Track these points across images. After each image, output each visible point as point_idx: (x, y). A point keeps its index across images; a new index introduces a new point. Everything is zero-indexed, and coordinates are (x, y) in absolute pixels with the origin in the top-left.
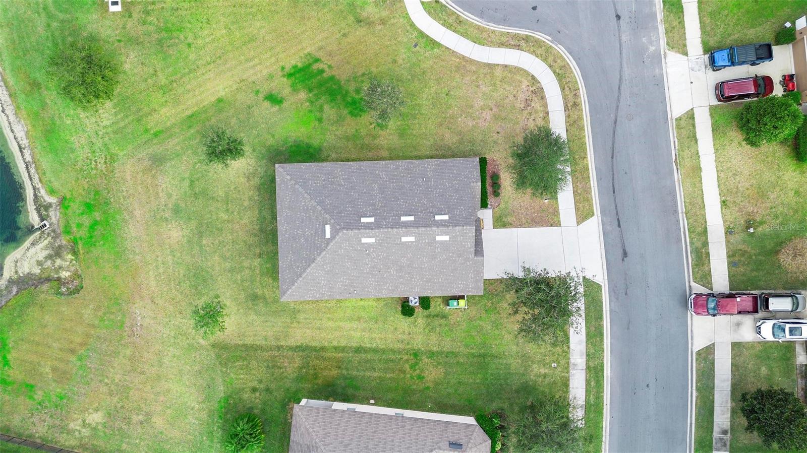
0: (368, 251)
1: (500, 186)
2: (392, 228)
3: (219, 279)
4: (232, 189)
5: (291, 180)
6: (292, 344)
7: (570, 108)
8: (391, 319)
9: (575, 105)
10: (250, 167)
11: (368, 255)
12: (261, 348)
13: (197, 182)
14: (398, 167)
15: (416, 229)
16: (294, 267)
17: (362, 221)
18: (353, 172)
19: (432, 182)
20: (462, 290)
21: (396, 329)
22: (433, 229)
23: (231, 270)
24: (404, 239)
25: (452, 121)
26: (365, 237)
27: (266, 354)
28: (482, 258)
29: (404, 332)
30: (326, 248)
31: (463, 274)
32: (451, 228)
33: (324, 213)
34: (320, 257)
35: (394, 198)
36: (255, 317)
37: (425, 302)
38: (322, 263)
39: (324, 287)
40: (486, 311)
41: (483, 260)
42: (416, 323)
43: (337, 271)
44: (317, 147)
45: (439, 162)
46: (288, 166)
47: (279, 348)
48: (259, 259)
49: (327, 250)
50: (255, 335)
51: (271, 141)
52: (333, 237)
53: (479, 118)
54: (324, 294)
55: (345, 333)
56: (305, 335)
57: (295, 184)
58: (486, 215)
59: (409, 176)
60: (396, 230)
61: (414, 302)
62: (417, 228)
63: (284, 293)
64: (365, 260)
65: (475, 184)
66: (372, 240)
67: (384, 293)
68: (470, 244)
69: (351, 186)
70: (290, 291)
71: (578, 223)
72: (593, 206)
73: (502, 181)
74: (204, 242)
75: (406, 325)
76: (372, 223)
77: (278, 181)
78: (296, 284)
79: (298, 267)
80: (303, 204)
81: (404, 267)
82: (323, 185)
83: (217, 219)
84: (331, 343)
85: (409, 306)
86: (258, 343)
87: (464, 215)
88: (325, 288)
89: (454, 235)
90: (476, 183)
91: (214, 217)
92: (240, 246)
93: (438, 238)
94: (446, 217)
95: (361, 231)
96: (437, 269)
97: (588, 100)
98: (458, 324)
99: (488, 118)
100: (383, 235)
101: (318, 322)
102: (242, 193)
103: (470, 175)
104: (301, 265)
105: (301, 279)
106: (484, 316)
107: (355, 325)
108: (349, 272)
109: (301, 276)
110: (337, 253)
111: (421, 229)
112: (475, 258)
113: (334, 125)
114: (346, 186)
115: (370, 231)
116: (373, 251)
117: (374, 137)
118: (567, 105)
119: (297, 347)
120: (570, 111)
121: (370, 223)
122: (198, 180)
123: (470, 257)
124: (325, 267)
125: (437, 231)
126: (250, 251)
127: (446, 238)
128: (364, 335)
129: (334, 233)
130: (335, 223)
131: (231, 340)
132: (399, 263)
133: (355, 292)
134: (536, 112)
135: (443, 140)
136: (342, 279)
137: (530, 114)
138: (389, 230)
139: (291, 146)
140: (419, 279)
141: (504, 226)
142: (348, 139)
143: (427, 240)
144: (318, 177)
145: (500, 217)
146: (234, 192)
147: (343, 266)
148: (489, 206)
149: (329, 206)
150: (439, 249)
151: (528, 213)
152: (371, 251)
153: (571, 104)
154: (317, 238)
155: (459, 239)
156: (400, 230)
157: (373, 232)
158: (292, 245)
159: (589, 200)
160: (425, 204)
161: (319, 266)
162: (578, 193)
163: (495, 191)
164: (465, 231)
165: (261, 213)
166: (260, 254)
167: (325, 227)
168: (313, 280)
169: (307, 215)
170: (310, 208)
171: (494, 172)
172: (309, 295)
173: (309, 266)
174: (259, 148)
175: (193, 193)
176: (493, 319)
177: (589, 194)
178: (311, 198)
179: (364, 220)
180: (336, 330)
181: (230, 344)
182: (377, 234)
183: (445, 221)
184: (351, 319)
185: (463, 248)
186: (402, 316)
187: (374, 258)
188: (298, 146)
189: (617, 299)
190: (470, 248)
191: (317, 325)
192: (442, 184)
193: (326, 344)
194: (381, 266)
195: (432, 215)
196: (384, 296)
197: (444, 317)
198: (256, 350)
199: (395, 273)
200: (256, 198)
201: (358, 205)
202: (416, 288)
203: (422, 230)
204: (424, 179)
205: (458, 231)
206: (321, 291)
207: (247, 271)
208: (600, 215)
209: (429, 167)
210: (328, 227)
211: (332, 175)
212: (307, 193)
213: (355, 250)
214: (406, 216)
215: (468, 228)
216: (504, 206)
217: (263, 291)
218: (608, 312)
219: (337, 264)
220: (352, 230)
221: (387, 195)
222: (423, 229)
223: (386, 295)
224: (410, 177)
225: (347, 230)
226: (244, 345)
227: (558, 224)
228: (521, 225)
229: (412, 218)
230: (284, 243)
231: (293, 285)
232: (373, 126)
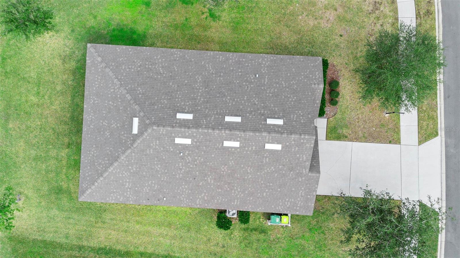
0: (182, 154)
1: (338, 94)
2: (213, 129)
3: (22, 167)
4: (45, 71)
5: (102, 62)
6: (95, 246)
7: (422, 16)
8: (205, 228)
9: (429, 13)
10: (66, 49)
11: (183, 159)
12: (61, 246)
13: (9, 60)
14: (228, 59)
15: (242, 133)
16: (96, 164)
17: (177, 117)
18: (175, 60)
19: (266, 80)
20: (289, 208)
21: (209, 240)
22: (263, 134)
23: (37, 159)
24: (227, 144)
25: (292, 18)
26: (179, 137)
27: (66, 253)
28: (318, 175)
29: (218, 244)
30: (132, 146)
31: (292, 191)
32: (286, 135)
33: (133, 103)
34: (124, 156)
35: (219, 93)
36: (57, 212)
37: (244, 216)
38: (127, 162)
39: (129, 190)
40: (310, 229)
41: (319, 176)
42: (232, 236)
43: (144, 173)
44: (141, 33)
45: (275, 58)
46: (102, 47)
47: (80, 248)
48: (67, 150)
49: (132, 148)
50: (56, 232)
51: (92, 23)
52: (141, 132)
53: (321, 18)
54: (129, 197)
55: (153, 239)
56: (110, 237)
57: (106, 67)
58: (321, 124)
59: (240, 70)
60: (217, 132)
61: (232, 214)
62: (244, 132)
63: (83, 192)
64: (179, 165)
65: (316, 86)
66: (188, 141)
67: (198, 203)
68: (306, 157)
69: (171, 76)
70: (90, 191)
71: (420, 143)
72: (438, 125)
73: (340, 89)
74: (11, 126)
75: (221, 236)
76: (190, 120)
77: (89, 63)
78: (96, 184)
79: (100, 164)
80: (111, 90)
81: (223, 176)
82: (138, 72)
83: (27, 101)
84: (138, 248)
85: (225, 218)
86: (58, 240)
87: (302, 121)
88: (130, 192)
89: (288, 144)
90: (318, 85)
91: (24, 99)
92: (48, 133)
93: (268, 146)
94: (280, 122)
95: (175, 129)
96: (262, 182)
97: (442, 9)
98: (277, 240)
99: (331, 18)
100: (202, 137)
101: (126, 224)
102: (55, 76)
103: (311, 76)
104: (103, 163)
105: (101, 179)
106: (307, 235)
107: (164, 230)
108: (159, 176)
109: (102, 176)
110: (144, 153)
111: (248, 133)
112: (310, 174)
113: (163, 11)
114: (164, 75)
115: (187, 130)
116: (188, 154)
117: (205, 28)
118: (419, 12)
119: (100, 249)
120: (422, 19)
121: (187, 120)
122: (10, 58)
123: (304, 172)
124: (130, 167)
125: (267, 137)
126: (58, 139)
127: (278, 147)
128: (174, 243)
129: (143, 128)
130: (144, 116)
131: (30, 234)
132: (218, 171)
133: (165, 199)
134: (385, 16)
135: (280, 38)
136: (150, 183)
137: (378, 18)
138: (210, 131)
139: (114, 30)
140: (240, 191)
141: (339, 138)
142: (176, 27)
143: (254, 147)
144: (134, 61)
145: (335, 128)
146: (47, 73)
147: (152, 169)
148: (325, 116)
149: (140, 96)
150: (267, 159)
151: (365, 126)
152: (186, 154)
153: (424, 11)
154: (123, 133)
155: (293, 150)
156: (223, 132)
157: (190, 132)
158: (96, 138)
159: (434, 119)
160: (255, 104)
161: (123, 166)
162: (423, 110)
163: (332, 100)
164: (302, 141)
165: (74, 99)
166: (69, 144)
167: (132, 120)
168: (116, 181)
169: (115, 105)
170: (119, 96)
171: (333, 78)
172: (112, 197)
173: (112, 164)
174: (78, 29)
175: (4, 71)
176: (317, 239)
177: (435, 112)
178: (121, 84)
179: (180, 116)
180: (144, 235)
181: (28, 238)
182: (195, 134)
183: (278, 126)
184: (160, 224)
185: (297, 161)
186: (216, 227)
187: (189, 162)
188: (121, 30)
189: (455, 230)
190: (305, 162)
191: (123, 228)
192: (277, 83)
193: (132, 249)
194: (197, 173)
195: (263, 117)
196: (198, 206)
197: (263, 231)
198: (55, 247)
199: (212, 182)
200: (70, 83)
201: (176, 98)
202: (236, 200)
203: (250, 134)
204: (257, 76)
205: (294, 140)
206: (125, 194)
207: (52, 162)
208: (443, 135)
209: (264, 62)
210: (136, 121)
211: (150, 61)
212: (117, 78)
213: (167, 151)
214: (231, 116)
215: (306, 137)
216: (340, 117)
217: (69, 185)
218: (443, 243)
219: (145, 165)
220: (164, 127)
221: (211, 90)
222: (252, 134)
223: (200, 205)
224: (241, 72)
225: (158, 126)
226: (44, 242)
227: (398, 141)
228: (357, 139)
229: (238, 119)
230: (88, 134)
231: (93, 184)
232: (204, 16)
